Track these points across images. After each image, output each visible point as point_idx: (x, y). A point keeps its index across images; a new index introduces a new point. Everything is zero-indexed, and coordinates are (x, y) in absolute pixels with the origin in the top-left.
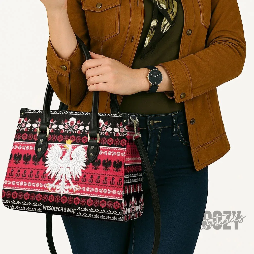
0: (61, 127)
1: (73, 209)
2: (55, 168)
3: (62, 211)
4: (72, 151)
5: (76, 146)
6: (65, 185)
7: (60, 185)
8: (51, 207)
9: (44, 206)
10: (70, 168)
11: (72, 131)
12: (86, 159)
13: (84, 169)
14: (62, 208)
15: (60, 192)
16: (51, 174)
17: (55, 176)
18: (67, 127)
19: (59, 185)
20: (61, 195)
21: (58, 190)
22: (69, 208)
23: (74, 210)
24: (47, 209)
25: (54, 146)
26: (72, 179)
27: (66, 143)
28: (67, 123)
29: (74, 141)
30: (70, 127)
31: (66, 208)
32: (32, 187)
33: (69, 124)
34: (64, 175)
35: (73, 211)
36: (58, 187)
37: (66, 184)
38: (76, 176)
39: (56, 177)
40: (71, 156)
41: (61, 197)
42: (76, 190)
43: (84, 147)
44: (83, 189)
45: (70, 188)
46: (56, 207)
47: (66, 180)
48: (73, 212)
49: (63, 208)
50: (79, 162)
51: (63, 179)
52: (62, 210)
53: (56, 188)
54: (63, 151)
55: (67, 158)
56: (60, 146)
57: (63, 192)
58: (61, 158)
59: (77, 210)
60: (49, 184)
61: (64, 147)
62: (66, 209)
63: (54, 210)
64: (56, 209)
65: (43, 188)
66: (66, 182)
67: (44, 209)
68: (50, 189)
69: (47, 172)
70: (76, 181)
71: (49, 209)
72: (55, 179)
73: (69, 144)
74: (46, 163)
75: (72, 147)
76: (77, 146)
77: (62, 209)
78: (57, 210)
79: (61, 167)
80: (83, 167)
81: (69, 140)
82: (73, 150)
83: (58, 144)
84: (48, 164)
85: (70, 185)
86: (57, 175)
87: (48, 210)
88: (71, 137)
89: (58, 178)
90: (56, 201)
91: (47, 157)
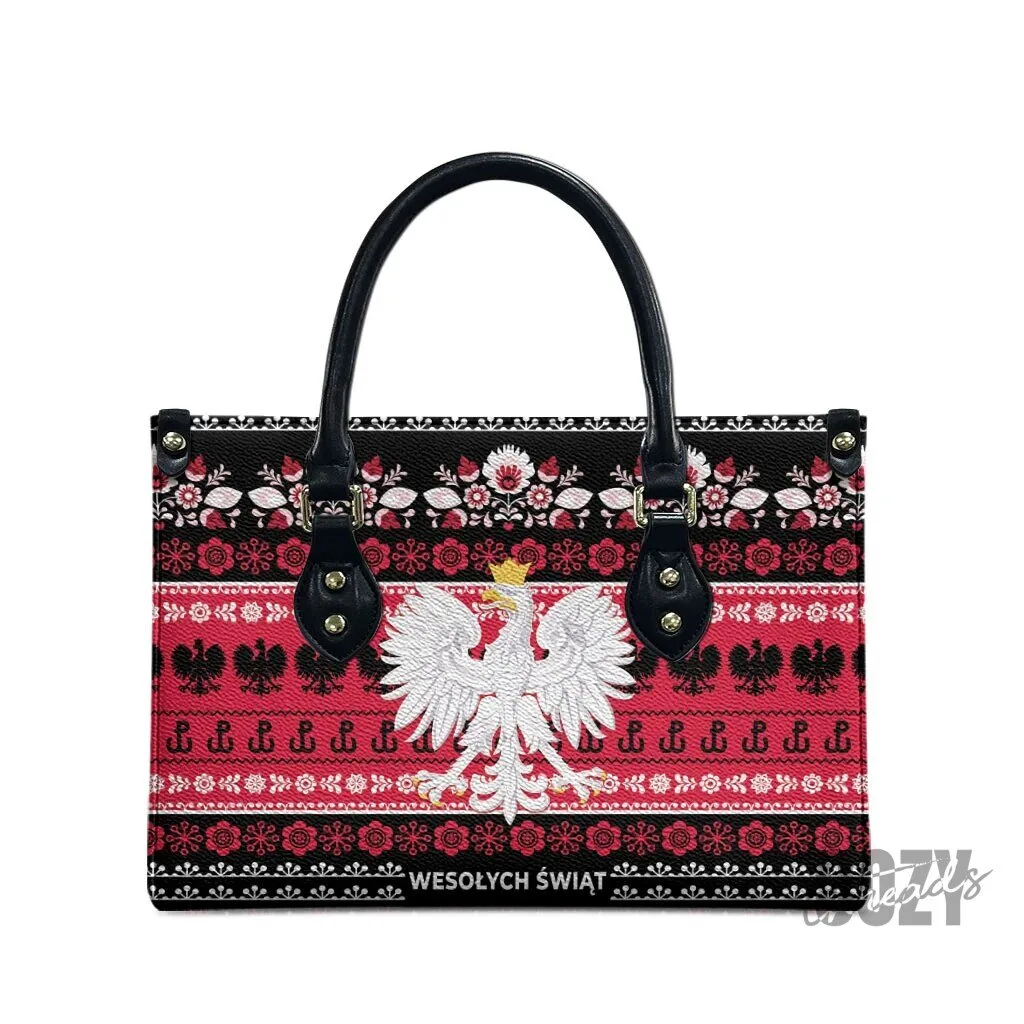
0: (441, 498)
1: (587, 875)
2: (445, 700)
3: (526, 887)
4: (540, 616)
5: (557, 591)
6: (527, 776)
7: (494, 777)
8: (454, 874)
9: (411, 874)
10: (539, 695)
11: (519, 517)
12: (630, 648)
13: (629, 696)
14: (522, 876)
15: (498, 808)
16: (429, 731)
17: (457, 739)
18: (478, 498)
19: (487, 777)
20: (510, 819)
21: (483, 797)
22: (561, 875)
23: (595, 880)
24: (436, 887)
25: (417, 594)
26: (561, 746)
27: (491, 579)
28: (475, 475)
29: (542, 565)
30: (504, 497)
31: (546, 874)
32: (320, 795)
33: (493, 483)
34: (509, 731)
35: (590, 884)
36: (479, 785)
37: (530, 768)
38: (585, 731)
39: (461, 743)
40: (533, 641)
41: (507, 828)
42: (592, 791)
43: (606, 591)
44: (635, 783)
45: (557, 784)
46: (489, 874)
47: (526, 750)
48: (587, 888)
49: (526, 874)
50: (592, 664)
51: (509, 750)
52: (522, 885)
53: (469, 792)
54: (483, 619)
55: (513, 649)
56: (457, 595)
57: (520, 807)
58: (477, 653)
59: (613, 875)
60: (422, 774)
61: (484, 598)
62: (548, 878)
63: (475, 886)
64: (485, 881)
65: (393, 796)
66: (525, 760)
67: (415, 886)
68: (435, 797)
69: (401, 720)
70: (586, 753)
71: (445, 883)
72: (460, 750)
73: (510, 583)
74: (387, 680)
75: (537, 599)
76: (565, 591)
77: (526, 881)
78: (493, 887)
79: (482, 697)
80: (617, 687)
81: (510, 563)
82: (543, 613)
83: (443, 588)
84: (398, 686)
85: (550, 771)
86: (464, 731)
87: (441, 888)
88: (515, 549)
89: (475, 743)
90: (479, 848)
91: (386, 654)
